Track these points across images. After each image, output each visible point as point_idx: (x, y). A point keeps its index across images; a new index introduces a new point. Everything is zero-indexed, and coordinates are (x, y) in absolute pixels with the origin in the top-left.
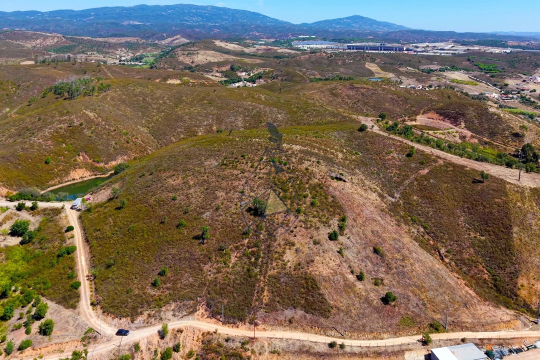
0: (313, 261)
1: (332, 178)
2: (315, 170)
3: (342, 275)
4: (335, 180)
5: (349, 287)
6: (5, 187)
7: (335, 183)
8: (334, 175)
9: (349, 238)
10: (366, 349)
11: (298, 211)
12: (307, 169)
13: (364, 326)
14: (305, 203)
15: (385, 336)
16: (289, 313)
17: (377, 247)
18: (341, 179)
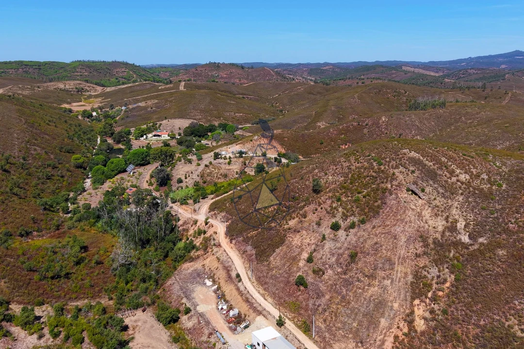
0: (299, 232)
1: (408, 190)
2: (401, 177)
3: (302, 250)
4: (410, 193)
5: (295, 259)
6: (285, 149)
7: (404, 195)
8: (413, 187)
9: (347, 235)
10: (246, 292)
11: (339, 200)
12: (394, 174)
13: (266, 283)
14: (352, 197)
15: (270, 300)
16: (249, 248)
17: (359, 255)
18: (416, 194)
